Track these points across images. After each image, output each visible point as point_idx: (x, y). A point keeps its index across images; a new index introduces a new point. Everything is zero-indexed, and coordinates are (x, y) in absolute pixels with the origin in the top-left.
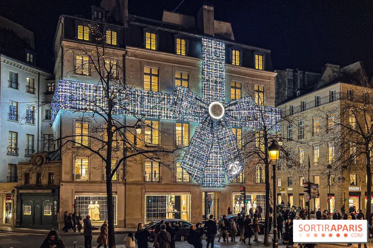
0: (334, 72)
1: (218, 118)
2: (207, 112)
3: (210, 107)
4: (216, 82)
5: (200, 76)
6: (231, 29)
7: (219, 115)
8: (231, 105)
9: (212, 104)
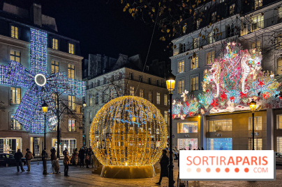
0: (124, 59)
1: (41, 85)
2: (34, 81)
3: (36, 77)
4: (41, 60)
5: (29, 55)
6: (55, 23)
7: (43, 83)
8: (51, 77)
9: (37, 75)
